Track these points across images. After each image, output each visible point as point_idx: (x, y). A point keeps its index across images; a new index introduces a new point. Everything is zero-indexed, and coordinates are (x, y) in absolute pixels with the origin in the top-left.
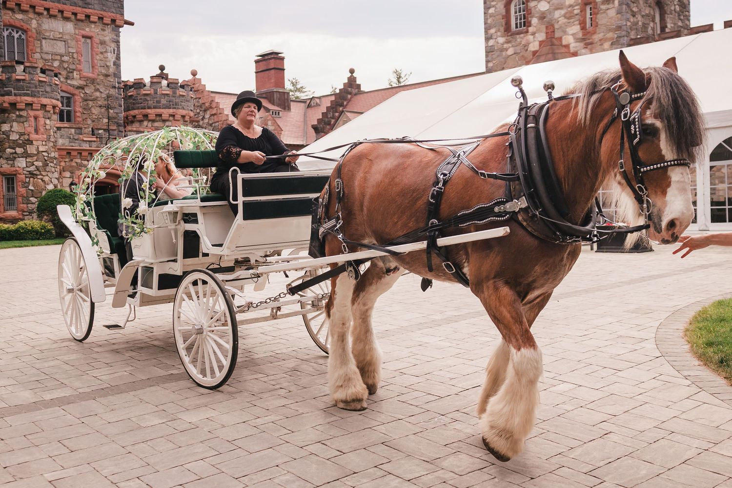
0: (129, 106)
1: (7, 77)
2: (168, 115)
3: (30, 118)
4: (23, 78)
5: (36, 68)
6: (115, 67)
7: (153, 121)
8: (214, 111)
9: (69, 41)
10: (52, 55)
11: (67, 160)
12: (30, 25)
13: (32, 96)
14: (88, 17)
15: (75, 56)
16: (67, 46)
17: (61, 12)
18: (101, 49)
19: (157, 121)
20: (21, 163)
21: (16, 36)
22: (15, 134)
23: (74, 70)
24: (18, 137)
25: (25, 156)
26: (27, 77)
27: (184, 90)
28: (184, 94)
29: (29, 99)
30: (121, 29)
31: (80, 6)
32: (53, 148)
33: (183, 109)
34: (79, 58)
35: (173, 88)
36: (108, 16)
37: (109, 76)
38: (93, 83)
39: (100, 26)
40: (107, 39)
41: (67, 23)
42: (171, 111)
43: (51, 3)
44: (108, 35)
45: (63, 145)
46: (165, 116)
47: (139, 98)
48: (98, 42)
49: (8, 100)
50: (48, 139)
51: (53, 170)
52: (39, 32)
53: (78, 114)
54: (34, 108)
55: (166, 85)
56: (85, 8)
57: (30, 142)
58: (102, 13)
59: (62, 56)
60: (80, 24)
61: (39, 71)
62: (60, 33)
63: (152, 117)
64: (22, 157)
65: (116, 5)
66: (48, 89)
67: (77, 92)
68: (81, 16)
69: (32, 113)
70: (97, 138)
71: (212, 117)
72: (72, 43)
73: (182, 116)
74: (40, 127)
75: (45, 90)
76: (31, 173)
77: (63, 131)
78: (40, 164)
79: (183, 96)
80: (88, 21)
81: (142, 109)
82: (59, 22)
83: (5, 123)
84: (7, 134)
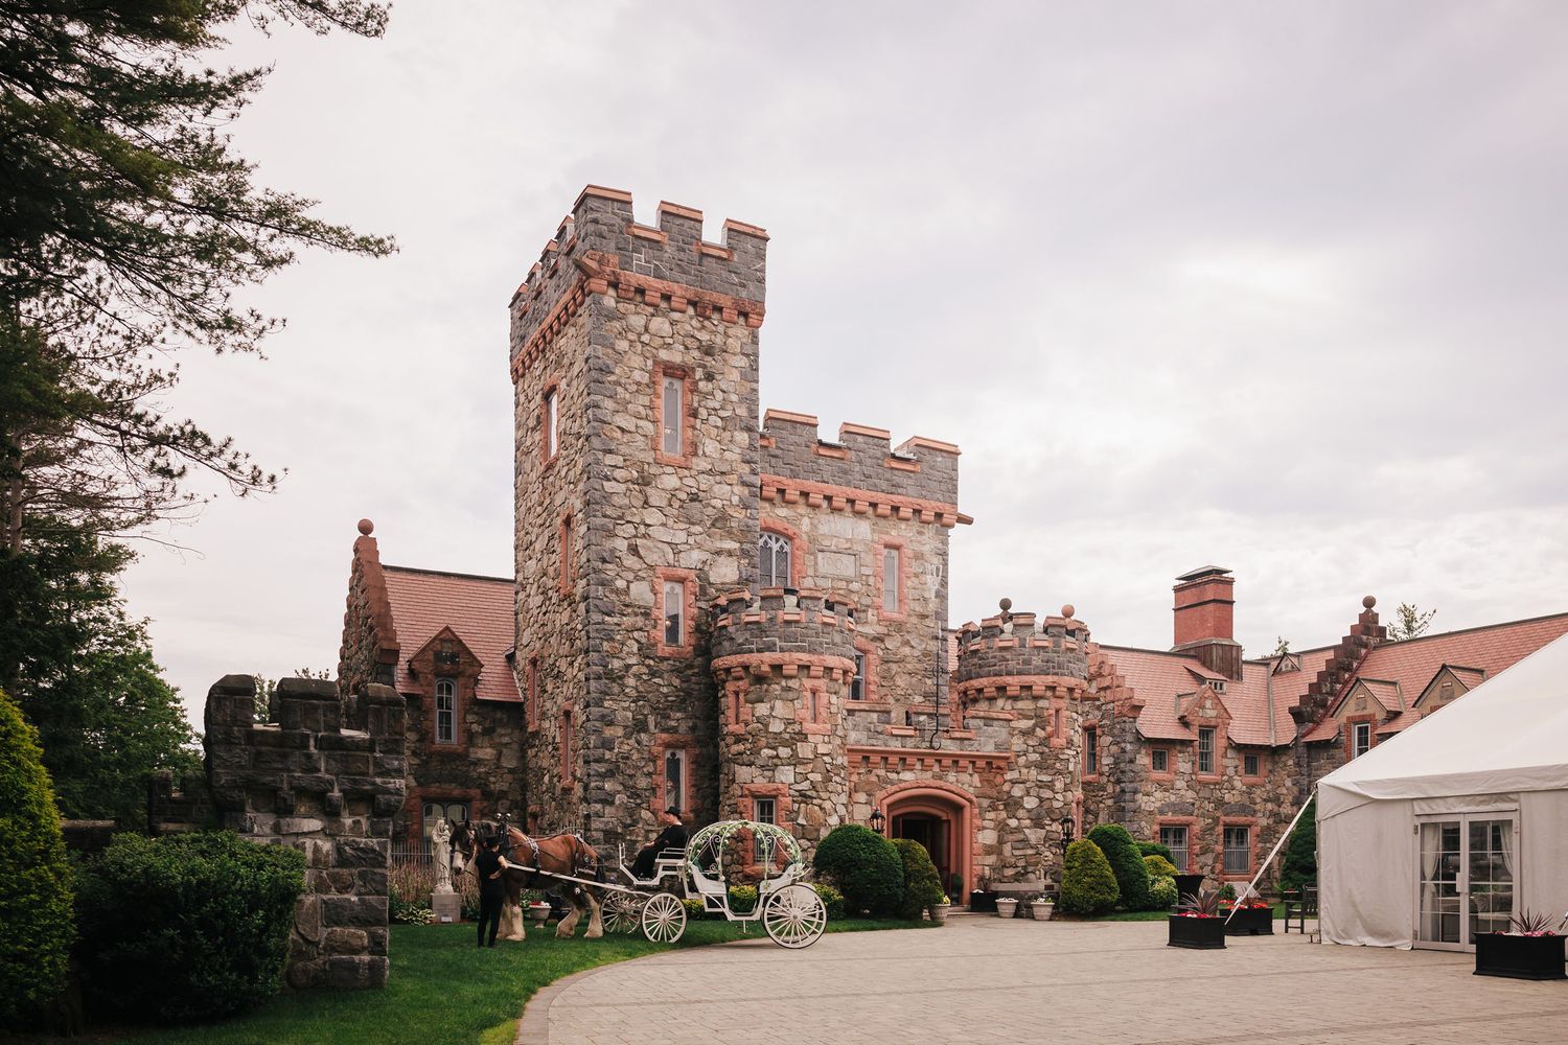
0: (971, 671)
1: (769, 616)
2: (1044, 688)
3: (805, 693)
4: (796, 618)
5: (820, 599)
6: (937, 600)
7: (1015, 698)
8: (1106, 682)
9: (863, 555)
10: (833, 580)
11: (862, 771)
12: (799, 526)
13: (810, 652)
14: (896, 509)
15: (871, 581)
16: (858, 564)
17: (852, 502)
18: (915, 567)
19: (1022, 699)
20: (786, 775)
21: (775, 547)
22: (778, 721)
23: (868, 606)
24: (783, 727)
25: (794, 762)
26: (803, 616)
27: (1073, 640)
28: (1074, 646)
29: (805, 658)
30: (951, 532)
31: (883, 491)
32: (840, 748)
33: (1072, 675)
34: (878, 585)
35: (1054, 636)
36: (929, 508)
37: (927, 617)
38: (899, 631)
39: (915, 525)
40: (926, 549)
41: (859, 521)
42: (1050, 679)
43: (834, 486)
44: (928, 542)
45: (857, 742)
46: (1038, 690)
47: (990, 655)
48: (911, 556)
49: (768, 660)
50: (834, 733)
51: (839, 788)
52: (812, 540)
53: (872, 687)
54: (812, 673)
55: (1042, 630)
56: (892, 493)
57: (803, 737)
58: (919, 501)
59: (849, 581)
60: (882, 522)
61: (822, 604)
62: (847, 540)
63: (1011, 691)
64: (789, 765)
65: (944, 487)
66: (838, 638)
67: (871, 646)
68: (884, 509)
69: (808, 683)
70: (915, 729)
71: (1102, 693)
72: (868, 558)
73: (1068, 689)
74: (822, 710)
75: (833, 641)
76: (802, 794)
77: (858, 717)
78: (816, 777)
79: (1072, 650)
80: (895, 518)
81: (995, 675)
82: (847, 520)
83: (762, 701)
84: (764, 722)
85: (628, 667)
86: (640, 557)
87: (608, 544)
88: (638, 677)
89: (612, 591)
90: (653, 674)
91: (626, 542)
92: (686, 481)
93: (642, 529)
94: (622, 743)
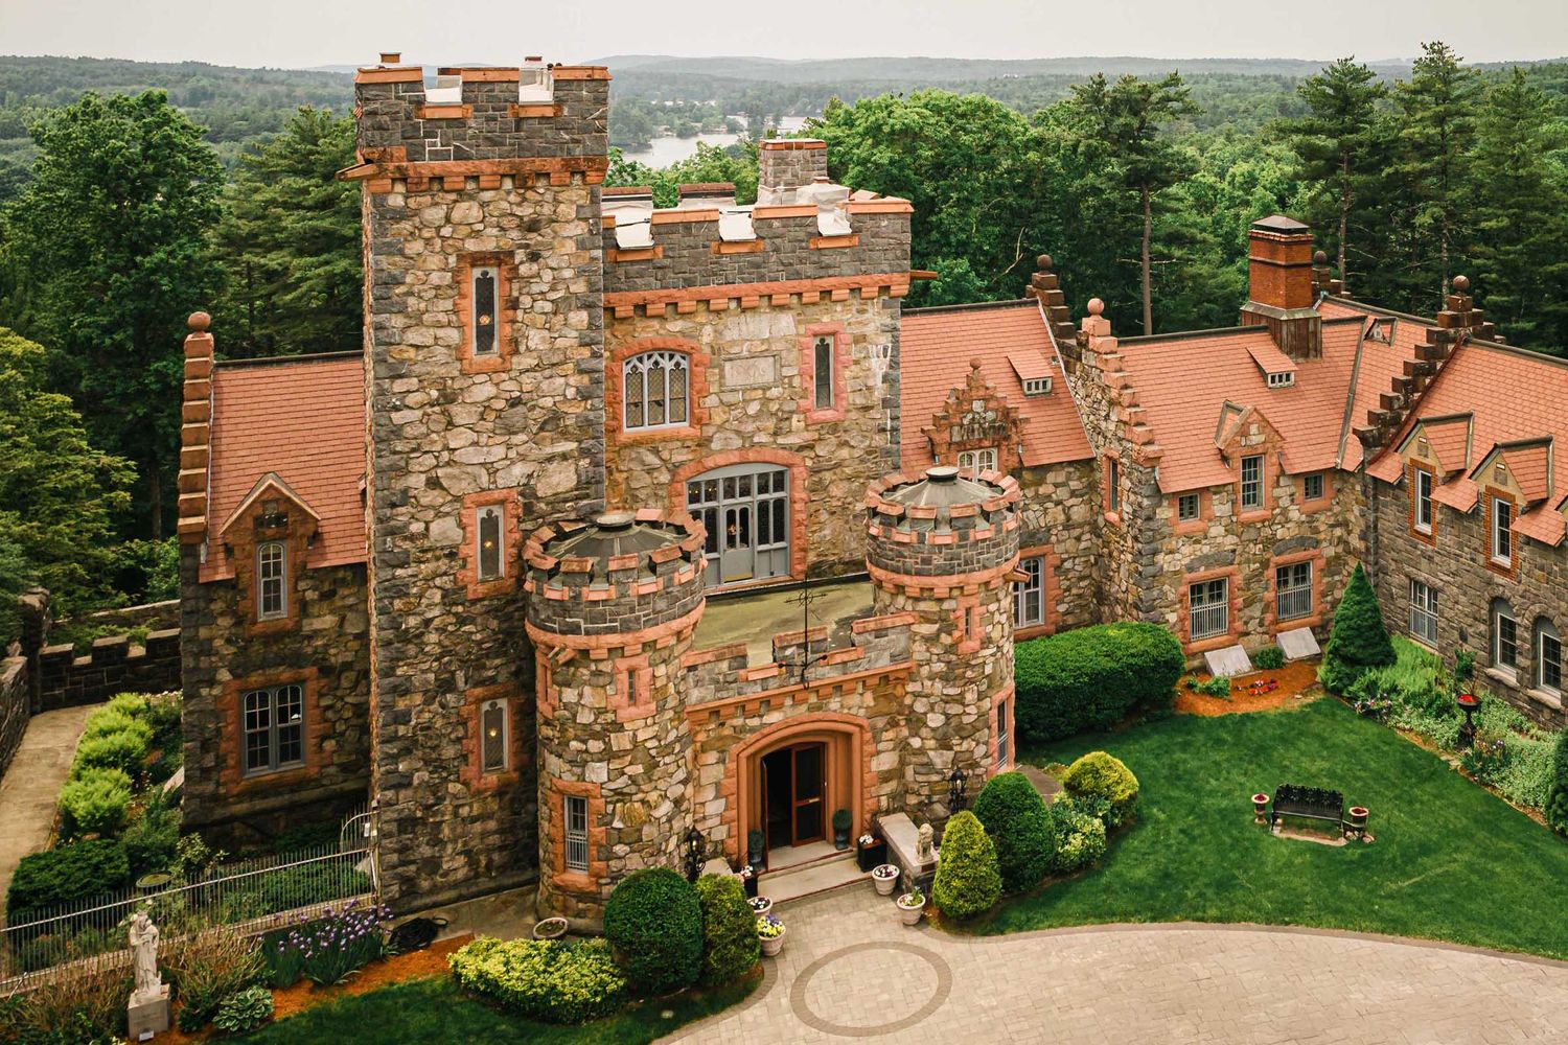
3: (619, 675)
4: (603, 596)
9: (784, 354)
10: (745, 392)
13: (622, 632)
20: (598, 772)
21: (669, 365)
22: (587, 711)
24: (592, 718)
25: (607, 757)
29: (614, 639)
49: (571, 644)
52: (716, 351)
54: (627, 653)
56: (820, 277)
57: (619, 727)
64: (600, 761)
69: (623, 664)
74: (642, 691)
76: (617, 792)
78: (638, 769)
82: (764, 316)
83: (569, 686)
84: (572, 710)
85: (427, 622)
86: (444, 489)
87: (399, 485)
88: (441, 630)
89: (405, 539)
90: (462, 621)
91: (423, 477)
92: (503, 386)
93: (445, 455)
94: (421, 711)
